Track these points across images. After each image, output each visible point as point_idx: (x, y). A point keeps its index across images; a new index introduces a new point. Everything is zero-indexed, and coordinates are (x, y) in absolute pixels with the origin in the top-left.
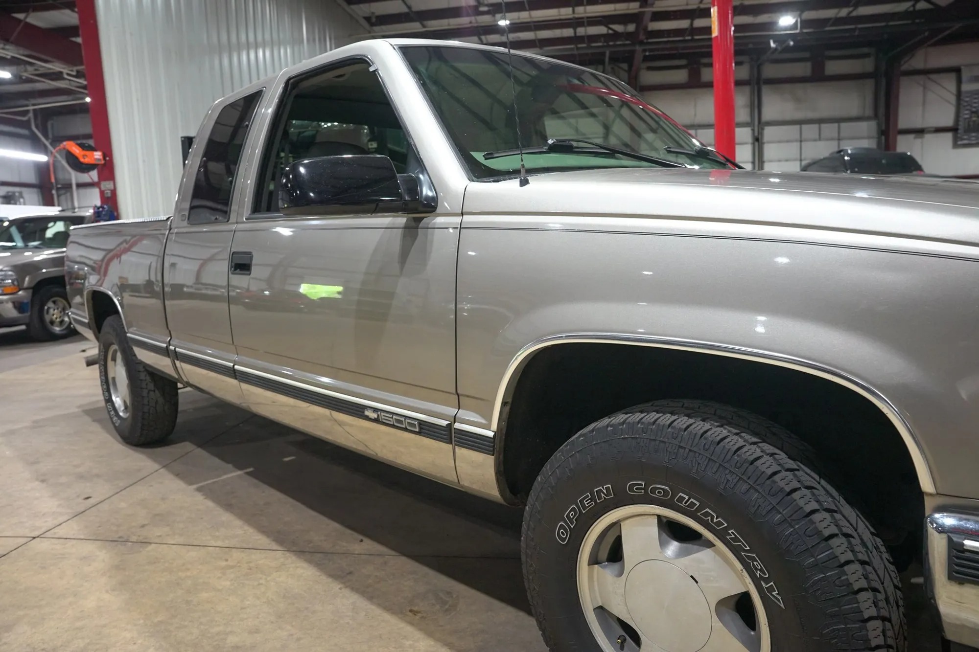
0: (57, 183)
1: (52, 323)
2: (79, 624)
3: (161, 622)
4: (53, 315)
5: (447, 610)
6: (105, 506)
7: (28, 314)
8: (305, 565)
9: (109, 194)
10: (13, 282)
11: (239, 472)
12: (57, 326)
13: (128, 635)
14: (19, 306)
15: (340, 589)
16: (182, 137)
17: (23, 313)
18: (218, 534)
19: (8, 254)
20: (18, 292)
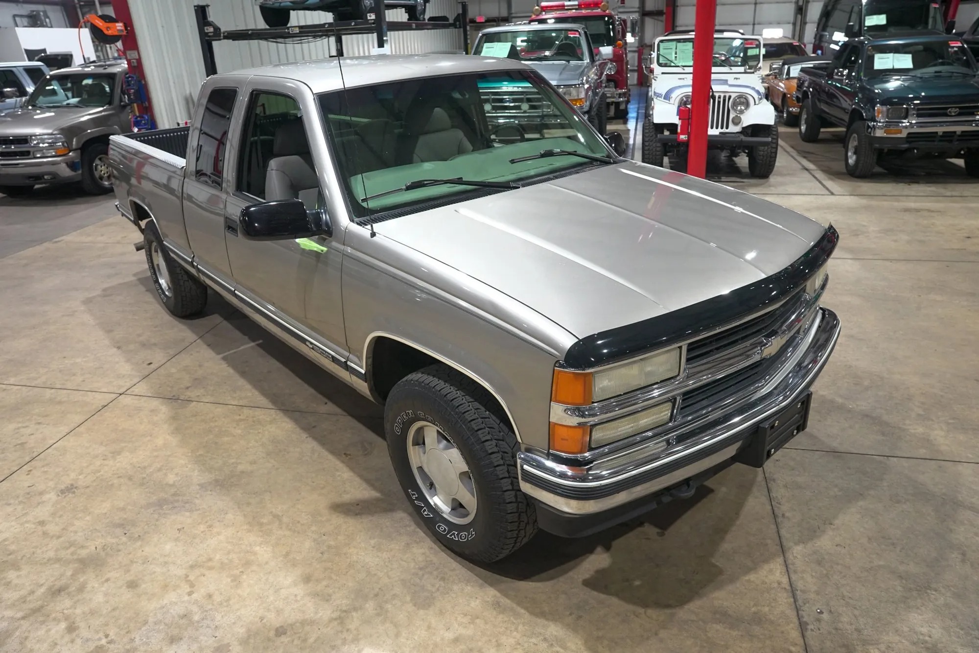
1: (101, 178)
2: (155, 454)
3: (200, 455)
4: (101, 171)
5: (366, 455)
6: (162, 371)
7: (80, 172)
8: (287, 420)
9: (135, 62)
10: (63, 145)
11: (253, 344)
12: (106, 181)
13: (182, 462)
14: (72, 166)
15: (307, 437)
16: (195, 6)
17: (75, 172)
18: (235, 395)
19: (53, 114)
20: (69, 153)
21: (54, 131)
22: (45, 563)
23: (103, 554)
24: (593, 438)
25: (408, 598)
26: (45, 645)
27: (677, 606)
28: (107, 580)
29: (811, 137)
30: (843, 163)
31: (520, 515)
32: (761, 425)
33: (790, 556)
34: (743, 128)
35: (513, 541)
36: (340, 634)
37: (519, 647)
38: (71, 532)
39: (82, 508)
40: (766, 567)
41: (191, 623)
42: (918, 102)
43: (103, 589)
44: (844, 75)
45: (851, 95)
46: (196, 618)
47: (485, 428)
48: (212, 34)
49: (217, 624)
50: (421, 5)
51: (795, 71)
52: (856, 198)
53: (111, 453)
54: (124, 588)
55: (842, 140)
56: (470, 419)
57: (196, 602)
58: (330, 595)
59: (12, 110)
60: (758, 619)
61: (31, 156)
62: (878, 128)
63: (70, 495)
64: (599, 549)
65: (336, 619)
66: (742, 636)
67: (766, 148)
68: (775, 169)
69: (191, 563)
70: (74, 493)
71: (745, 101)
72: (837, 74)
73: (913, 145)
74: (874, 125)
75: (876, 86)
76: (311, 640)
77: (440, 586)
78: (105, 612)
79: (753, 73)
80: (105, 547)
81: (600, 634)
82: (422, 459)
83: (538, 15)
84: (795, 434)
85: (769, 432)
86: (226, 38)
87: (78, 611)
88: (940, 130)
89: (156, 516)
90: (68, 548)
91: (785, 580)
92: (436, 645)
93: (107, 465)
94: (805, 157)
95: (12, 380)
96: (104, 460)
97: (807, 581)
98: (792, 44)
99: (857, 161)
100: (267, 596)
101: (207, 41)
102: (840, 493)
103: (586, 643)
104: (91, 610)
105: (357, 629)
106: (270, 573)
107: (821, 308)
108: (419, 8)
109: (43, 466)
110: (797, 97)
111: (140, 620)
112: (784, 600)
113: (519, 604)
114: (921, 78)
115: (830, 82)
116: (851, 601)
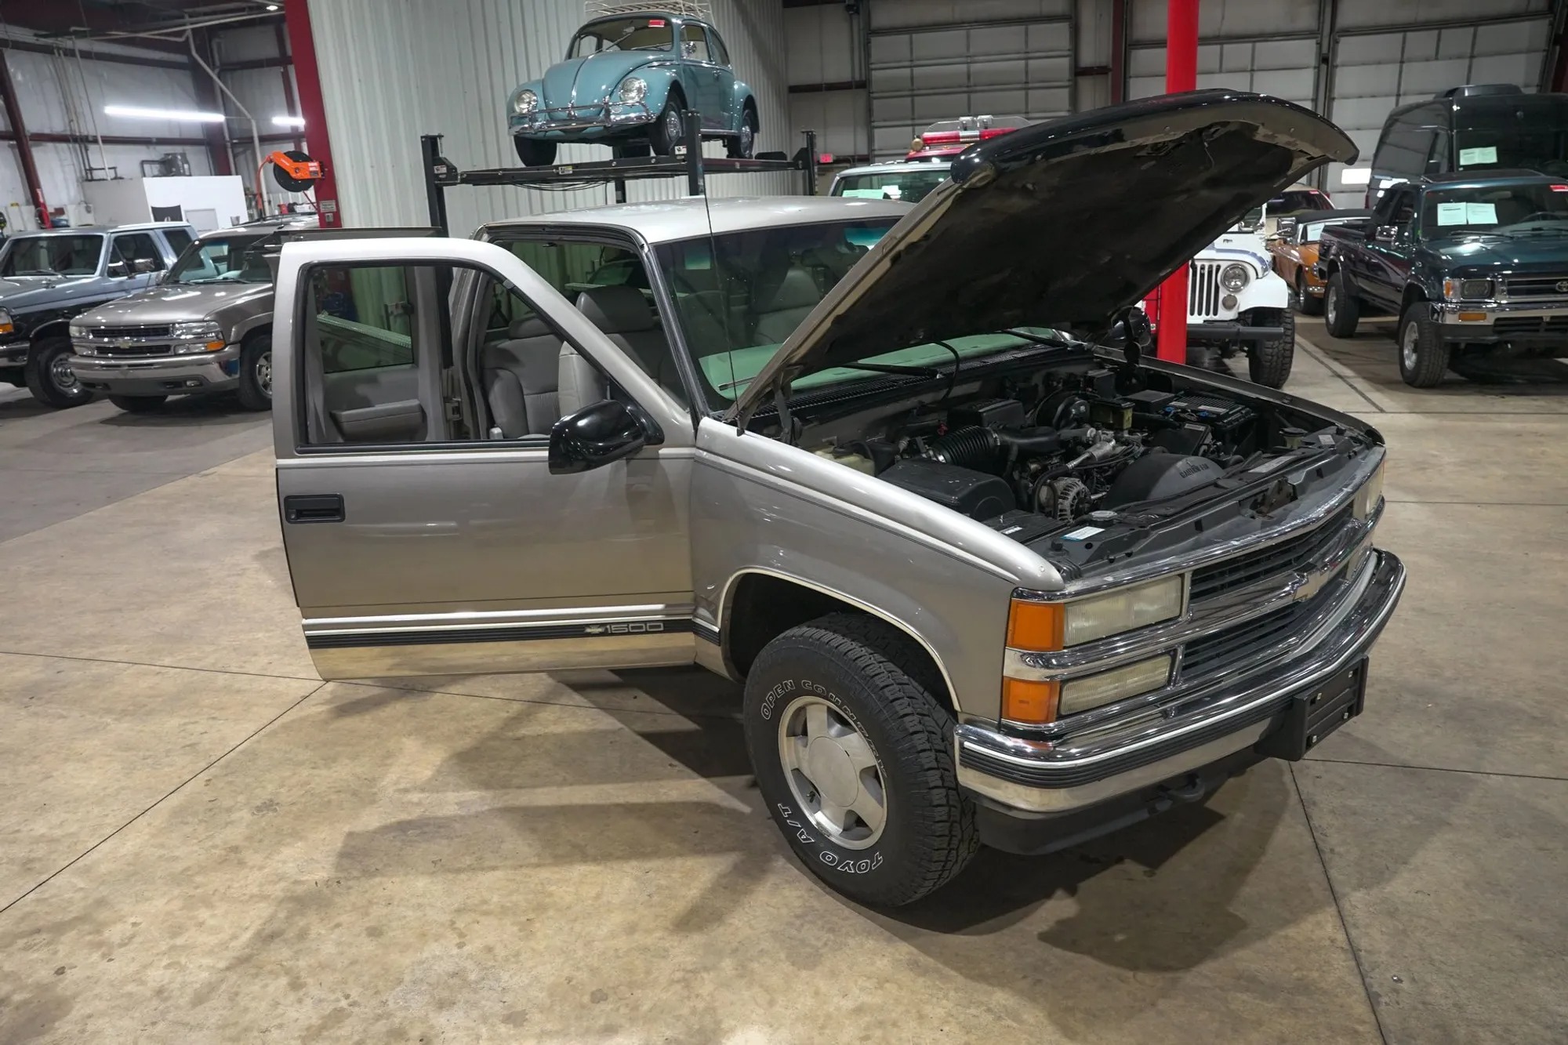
0: (231, 138)
3: (455, 764)
4: (267, 375)
7: (237, 376)
9: (330, 218)
10: (217, 336)
14: (227, 367)
16: (422, 137)
17: (230, 376)
18: (498, 685)
19: (198, 293)
20: (225, 348)
21: (206, 316)
22: (247, 902)
23: (326, 891)
24: (1064, 699)
25: (783, 956)
26: (264, 1004)
27: (1181, 969)
28: (338, 925)
29: (1344, 330)
30: (1397, 367)
31: (951, 825)
32: (1297, 697)
33: (1346, 905)
34: (1240, 313)
35: (939, 866)
36: (686, 1000)
37: (950, 1019)
38: (278, 861)
39: (290, 831)
40: (1311, 919)
41: (466, 983)
42: (1510, 272)
43: (333, 936)
44: (1392, 236)
45: (1405, 265)
46: (473, 977)
47: (903, 698)
48: (444, 176)
49: (504, 985)
50: (747, 135)
51: (1315, 232)
52: (1420, 416)
53: (323, 759)
54: (363, 935)
55: (1395, 334)
56: (882, 685)
57: (470, 956)
58: (666, 950)
59: (143, 290)
60: (1304, 987)
61: (171, 352)
62: (1449, 311)
63: (271, 814)
64: (1059, 893)
65: (678, 982)
66: (1281, 1009)
67: (1276, 343)
68: (1291, 376)
69: (456, 905)
70: (275, 810)
71: (1241, 272)
72: (1381, 234)
73: (1506, 337)
74: (1442, 307)
75: (1442, 251)
76: (645, 1008)
77: (828, 940)
78: (339, 966)
79: (1252, 232)
80: (330, 883)
81: (1070, 1003)
82: (801, 755)
83: (919, 151)
84: (1345, 717)
85: (1308, 708)
86: (464, 181)
87: (302, 963)
88: (1546, 314)
89: (398, 844)
90: (276, 883)
91: (1341, 937)
92: (829, 1016)
93: (319, 776)
94: (1336, 359)
95: (167, 661)
96: (313, 768)
97: (1375, 939)
98: (1307, 193)
99: (1418, 362)
100: (575, 951)
101: (436, 185)
102: (1417, 822)
103: (1050, 1015)
104: (320, 963)
105: (711, 995)
106: (575, 920)
107: (1375, 550)
108: (744, 140)
109: (226, 775)
110: (1320, 270)
111: (391, 978)
112: (1341, 965)
113: (946, 963)
114: (1512, 238)
115: (1370, 246)
116: (1444, 967)
